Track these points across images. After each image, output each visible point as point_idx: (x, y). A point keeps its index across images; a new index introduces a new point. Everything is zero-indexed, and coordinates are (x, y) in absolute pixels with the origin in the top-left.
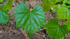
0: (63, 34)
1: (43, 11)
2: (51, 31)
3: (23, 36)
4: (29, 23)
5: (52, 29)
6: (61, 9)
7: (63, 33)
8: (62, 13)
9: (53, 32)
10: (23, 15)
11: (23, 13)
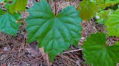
0: (112, 62)
1: (77, 17)
2: (92, 54)
3: (42, 58)
4: (51, 37)
5: (93, 52)
6: (112, 18)
7: (113, 60)
8: (114, 24)
9: (95, 56)
10: (41, 20)
11: (41, 17)
